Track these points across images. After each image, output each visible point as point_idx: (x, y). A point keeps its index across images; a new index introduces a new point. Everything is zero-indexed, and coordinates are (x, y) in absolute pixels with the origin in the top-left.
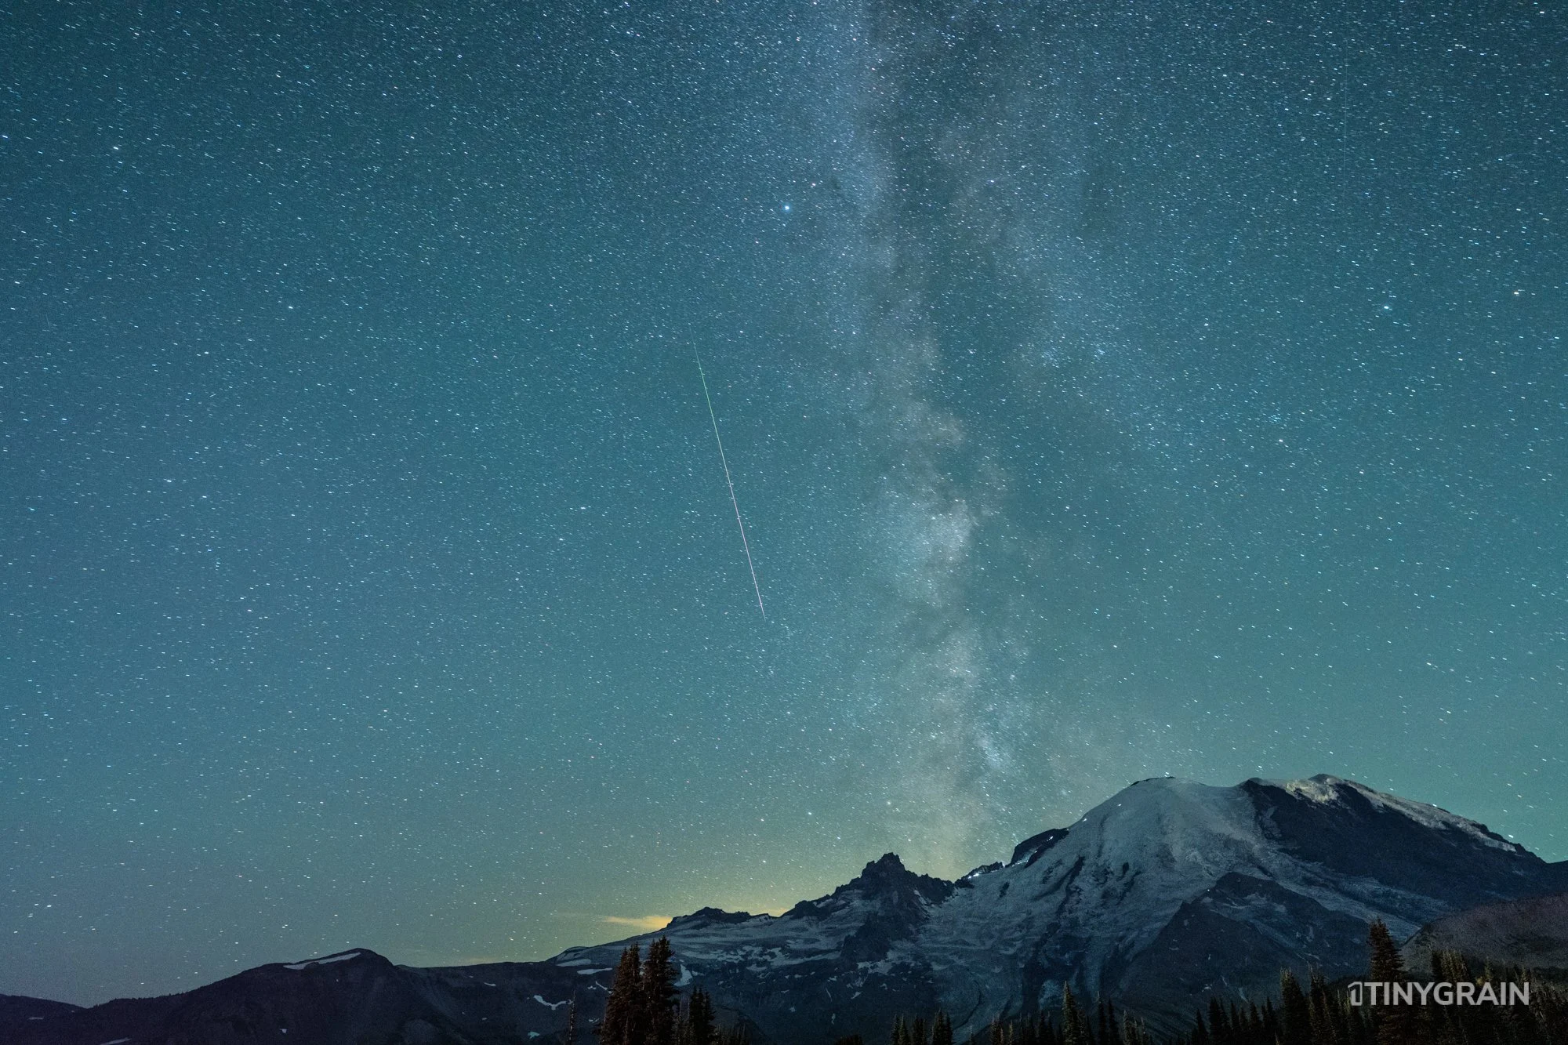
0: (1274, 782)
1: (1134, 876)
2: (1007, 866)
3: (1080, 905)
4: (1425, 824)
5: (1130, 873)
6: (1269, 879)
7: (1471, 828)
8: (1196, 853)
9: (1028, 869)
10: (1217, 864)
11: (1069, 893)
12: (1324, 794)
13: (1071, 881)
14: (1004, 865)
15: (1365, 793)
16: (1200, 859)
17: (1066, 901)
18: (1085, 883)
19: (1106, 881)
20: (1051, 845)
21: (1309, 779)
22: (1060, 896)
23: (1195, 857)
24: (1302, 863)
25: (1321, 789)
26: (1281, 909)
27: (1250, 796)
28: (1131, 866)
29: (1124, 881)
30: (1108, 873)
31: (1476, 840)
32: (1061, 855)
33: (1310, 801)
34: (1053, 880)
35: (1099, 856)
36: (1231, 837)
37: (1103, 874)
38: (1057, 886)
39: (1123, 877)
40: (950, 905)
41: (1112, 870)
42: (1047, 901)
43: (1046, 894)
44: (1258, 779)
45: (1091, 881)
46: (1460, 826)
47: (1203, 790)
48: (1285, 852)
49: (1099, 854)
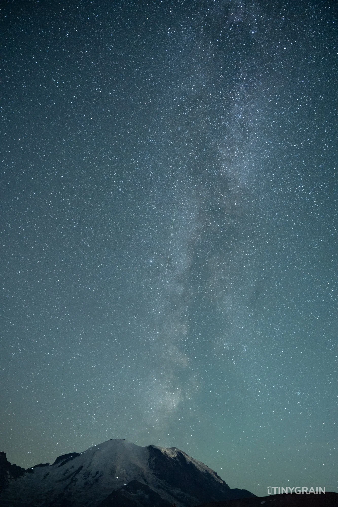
0: (158, 448)
1: (99, 477)
2: (51, 465)
3: (74, 487)
4: (200, 470)
5: (99, 475)
6: (146, 484)
7: (213, 473)
8: (124, 471)
9: (60, 468)
10: (130, 476)
11: (72, 480)
12: (173, 454)
13: (75, 476)
14: (50, 465)
15: (186, 456)
16: (125, 473)
17: (70, 484)
18: (80, 477)
19: (88, 477)
20: (71, 459)
21: (170, 448)
22: (68, 481)
23: (123, 472)
24: (159, 479)
25: (172, 453)
26: (147, 497)
27: (149, 451)
28: (99, 472)
29: (95, 478)
30: (90, 474)
31: (213, 478)
32: (75, 464)
33: (167, 456)
34: (67, 474)
35: (89, 467)
36: (138, 466)
37: (88, 474)
38: (68, 477)
39: (95, 477)
40: (21, 480)
41: (92, 473)
42: (62, 483)
43: (63, 480)
44: (153, 446)
45: (82, 477)
46: (210, 472)
47: (134, 446)
48: (154, 474)
49: (90, 465)
